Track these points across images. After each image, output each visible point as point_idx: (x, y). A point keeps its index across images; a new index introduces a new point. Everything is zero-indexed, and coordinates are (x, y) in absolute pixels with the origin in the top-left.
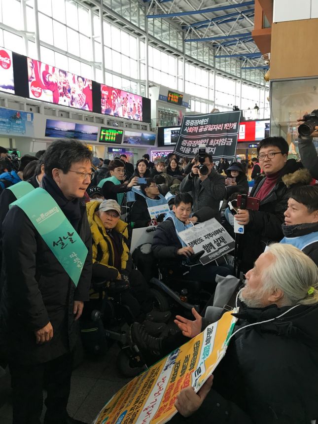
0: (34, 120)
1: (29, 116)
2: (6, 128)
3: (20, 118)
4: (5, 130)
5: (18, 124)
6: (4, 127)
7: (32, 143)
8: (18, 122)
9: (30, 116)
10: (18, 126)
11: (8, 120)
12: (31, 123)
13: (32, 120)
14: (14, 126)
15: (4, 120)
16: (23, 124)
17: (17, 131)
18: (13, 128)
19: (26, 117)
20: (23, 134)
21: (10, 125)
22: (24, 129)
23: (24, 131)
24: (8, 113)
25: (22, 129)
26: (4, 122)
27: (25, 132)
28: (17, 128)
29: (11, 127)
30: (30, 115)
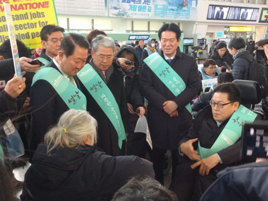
0: (198, 6)
2: (174, 14)
3: (187, 5)
4: (173, 16)
5: (184, 10)
6: (173, 14)
7: (195, 26)
8: (184, 8)
9: (195, 3)
10: (184, 12)
11: (176, 8)
12: (195, 9)
13: (196, 6)
14: (181, 12)
15: (173, 8)
16: (189, 11)
17: (183, 16)
18: (179, 14)
19: (192, 4)
20: (188, 18)
21: (177, 12)
22: (189, 14)
24: (177, 2)
25: (187, 14)
26: (173, 10)
27: (189, 17)
28: (183, 14)
29: (178, 13)
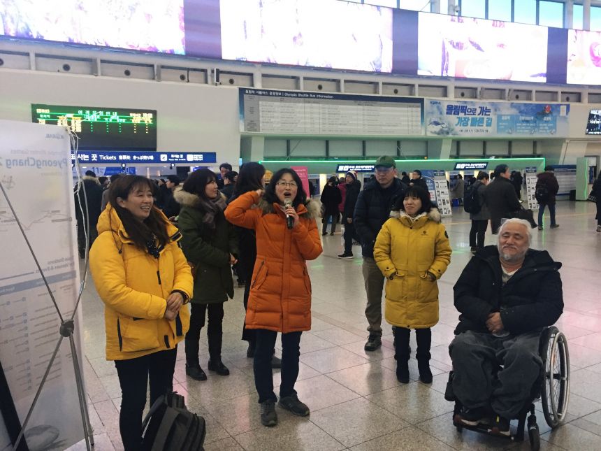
0: (570, 113)
1: (563, 108)
2: (529, 128)
3: (551, 113)
4: (528, 131)
5: (546, 122)
6: (527, 128)
7: (564, 145)
8: (546, 119)
9: (565, 109)
10: (545, 125)
11: (532, 118)
12: (565, 118)
13: (567, 113)
14: (541, 125)
15: (528, 118)
16: (554, 120)
17: (544, 131)
18: (537, 127)
19: (559, 111)
20: (552, 134)
21: (534, 125)
22: (554, 127)
23: (554, 130)
24: (534, 108)
25: (551, 128)
26: (527, 121)
28: (544, 126)
30: (565, 107)
